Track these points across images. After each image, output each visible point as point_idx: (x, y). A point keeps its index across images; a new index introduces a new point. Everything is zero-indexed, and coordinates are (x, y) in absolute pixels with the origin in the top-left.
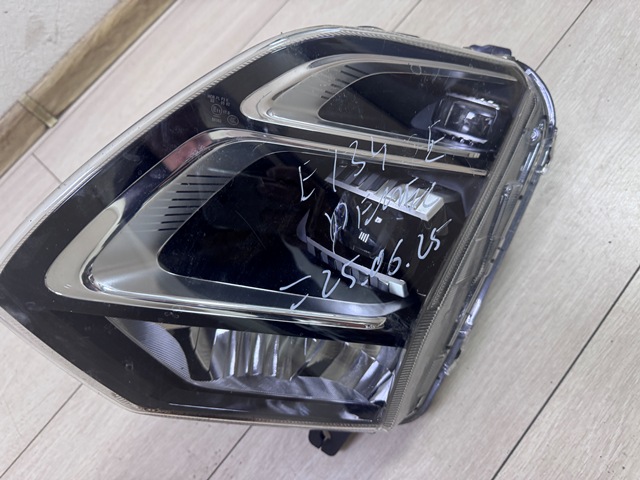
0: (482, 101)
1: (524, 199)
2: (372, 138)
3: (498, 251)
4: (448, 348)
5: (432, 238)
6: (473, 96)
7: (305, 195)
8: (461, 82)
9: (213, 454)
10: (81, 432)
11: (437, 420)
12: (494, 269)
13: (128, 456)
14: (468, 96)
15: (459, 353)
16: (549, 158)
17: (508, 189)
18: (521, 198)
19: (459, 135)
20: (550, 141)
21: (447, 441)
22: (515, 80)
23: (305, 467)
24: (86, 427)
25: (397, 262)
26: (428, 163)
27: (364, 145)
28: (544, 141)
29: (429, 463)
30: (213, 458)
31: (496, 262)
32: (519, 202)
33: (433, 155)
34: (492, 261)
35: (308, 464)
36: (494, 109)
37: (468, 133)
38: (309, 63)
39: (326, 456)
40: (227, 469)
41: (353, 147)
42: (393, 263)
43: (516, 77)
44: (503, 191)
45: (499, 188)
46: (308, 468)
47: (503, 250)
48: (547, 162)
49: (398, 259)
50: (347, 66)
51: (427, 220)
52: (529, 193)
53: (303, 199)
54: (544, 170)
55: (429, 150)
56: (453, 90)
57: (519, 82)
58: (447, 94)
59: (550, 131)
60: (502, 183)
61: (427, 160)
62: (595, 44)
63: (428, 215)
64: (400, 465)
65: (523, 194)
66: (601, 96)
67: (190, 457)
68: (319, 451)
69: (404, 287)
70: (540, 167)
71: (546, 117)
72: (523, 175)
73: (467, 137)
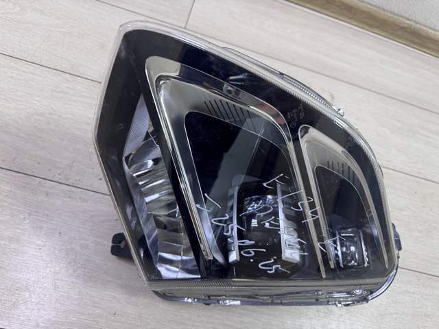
0: (365, 254)
1: (317, 302)
2: (318, 208)
3: (279, 301)
4: (209, 297)
5: (274, 267)
6: (366, 247)
7: (267, 185)
8: (371, 236)
9: (78, 179)
10: (53, 91)
11: (161, 306)
12: (268, 304)
13: (53, 127)
14: (365, 244)
15: (208, 304)
16: (348, 305)
17: (320, 293)
18: (317, 300)
19: (339, 248)
20: (358, 301)
21: (151, 317)
22: (387, 267)
23: (96, 239)
24: (58, 92)
25: (251, 253)
26: (317, 245)
27: (312, 205)
28: (356, 298)
29: (133, 313)
30: (76, 180)
31: (273, 303)
32: (315, 300)
33: (323, 246)
34: (272, 301)
35: (99, 240)
36: (364, 263)
37: (343, 253)
38: (345, 150)
39: (110, 249)
40: (73, 192)
41: (308, 199)
42: (249, 251)
43: (389, 266)
44: (317, 291)
45: (318, 288)
46: (96, 241)
47: (282, 304)
48: (344, 305)
49: (253, 253)
50: (354, 172)
51: (283, 258)
52: (321, 304)
53: (265, 184)
54: (339, 305)
55: (325, 242)
56: (365, 234)
57: (386, 270)
58: (360, 231)
59: (364, 299)
60: (322, 288)
61: (318, 244)
62: (427, 295)
63: (286, 258)
64: (125, 296)
65: (320, 300)
66: (397, 313)
67: (70, 166)
68: (111, 244)
69: (236, 260)
70: (340, 303)
71: (372, 293)
72: (331, 295)
73: (340, 254)
